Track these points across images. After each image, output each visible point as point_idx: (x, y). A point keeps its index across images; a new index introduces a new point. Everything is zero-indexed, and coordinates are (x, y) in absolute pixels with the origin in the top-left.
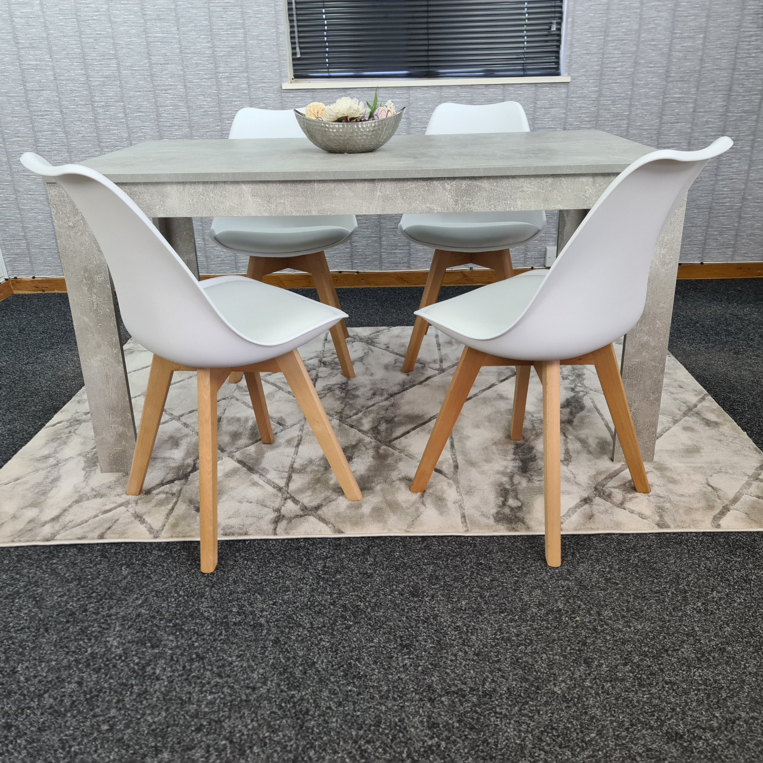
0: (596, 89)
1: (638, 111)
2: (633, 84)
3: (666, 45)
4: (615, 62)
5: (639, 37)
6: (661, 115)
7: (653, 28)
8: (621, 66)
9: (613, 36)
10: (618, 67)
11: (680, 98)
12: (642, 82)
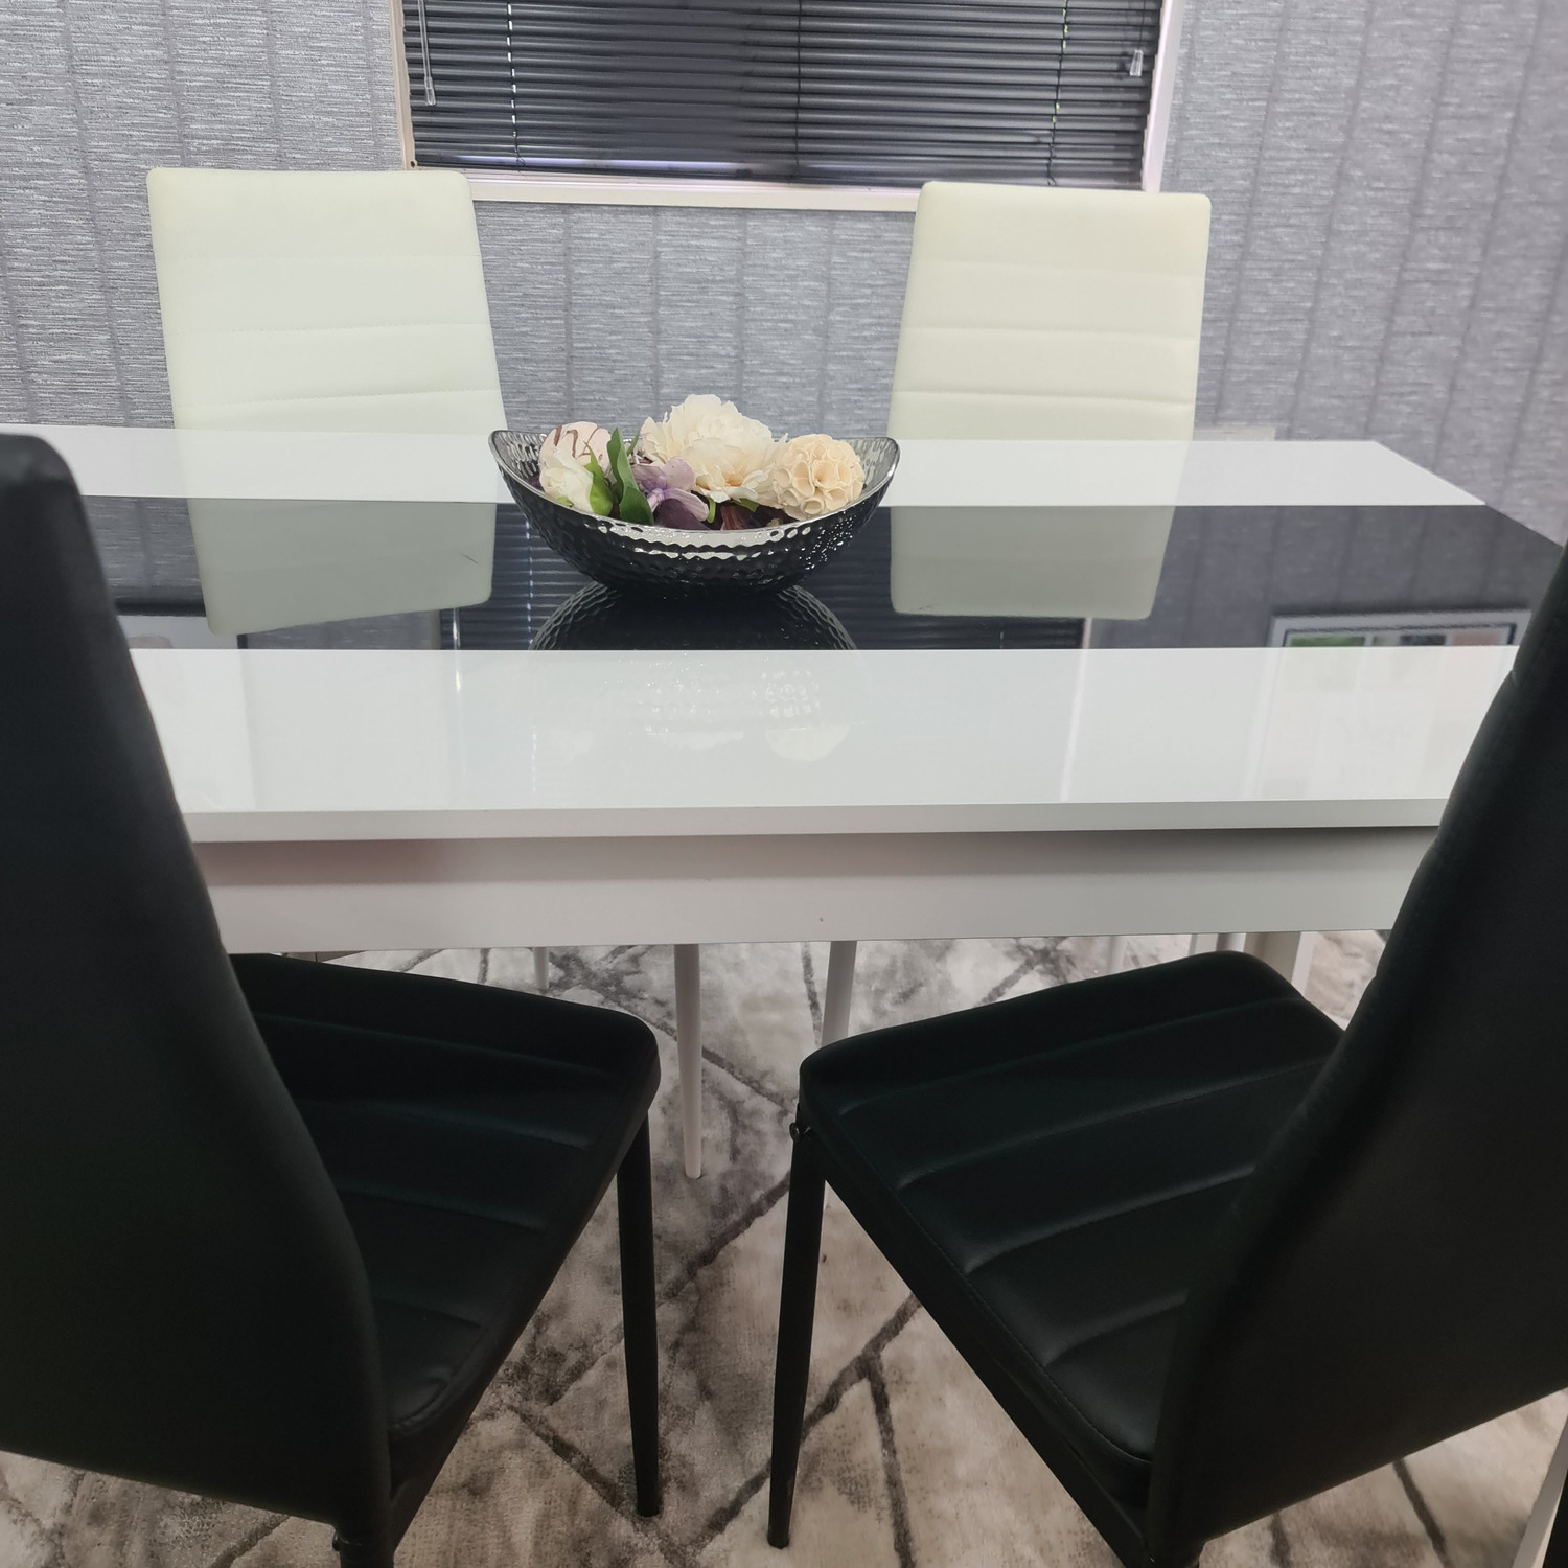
3: (1420, 133)
4: (1291, 171)
7: (1391, 87)
8: (1304, 183)
9: (1289, 101)
10: (1294, 186)
11: (1440, 272)
12: (1352, 228)
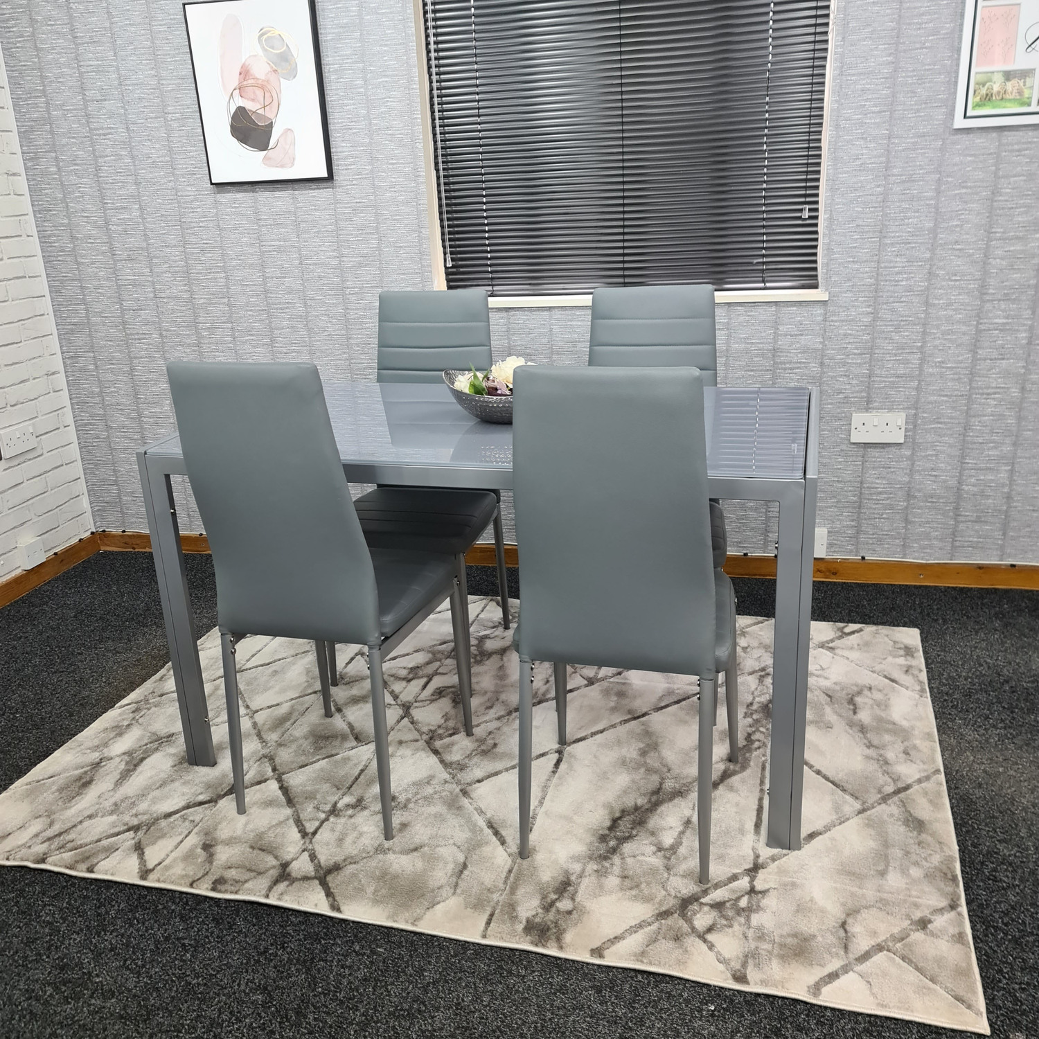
0: (869, 310)
1: (937, 342)
2: (927, 303)
3: (980, 249)
4: (897, 273)
5: (935, 238)
6: (975, 347)
7: (957, 226)
8: (907, 279)
9: (894, 237)
10: (902, 281)
11: (1004, 324)
12: (941, 302)
